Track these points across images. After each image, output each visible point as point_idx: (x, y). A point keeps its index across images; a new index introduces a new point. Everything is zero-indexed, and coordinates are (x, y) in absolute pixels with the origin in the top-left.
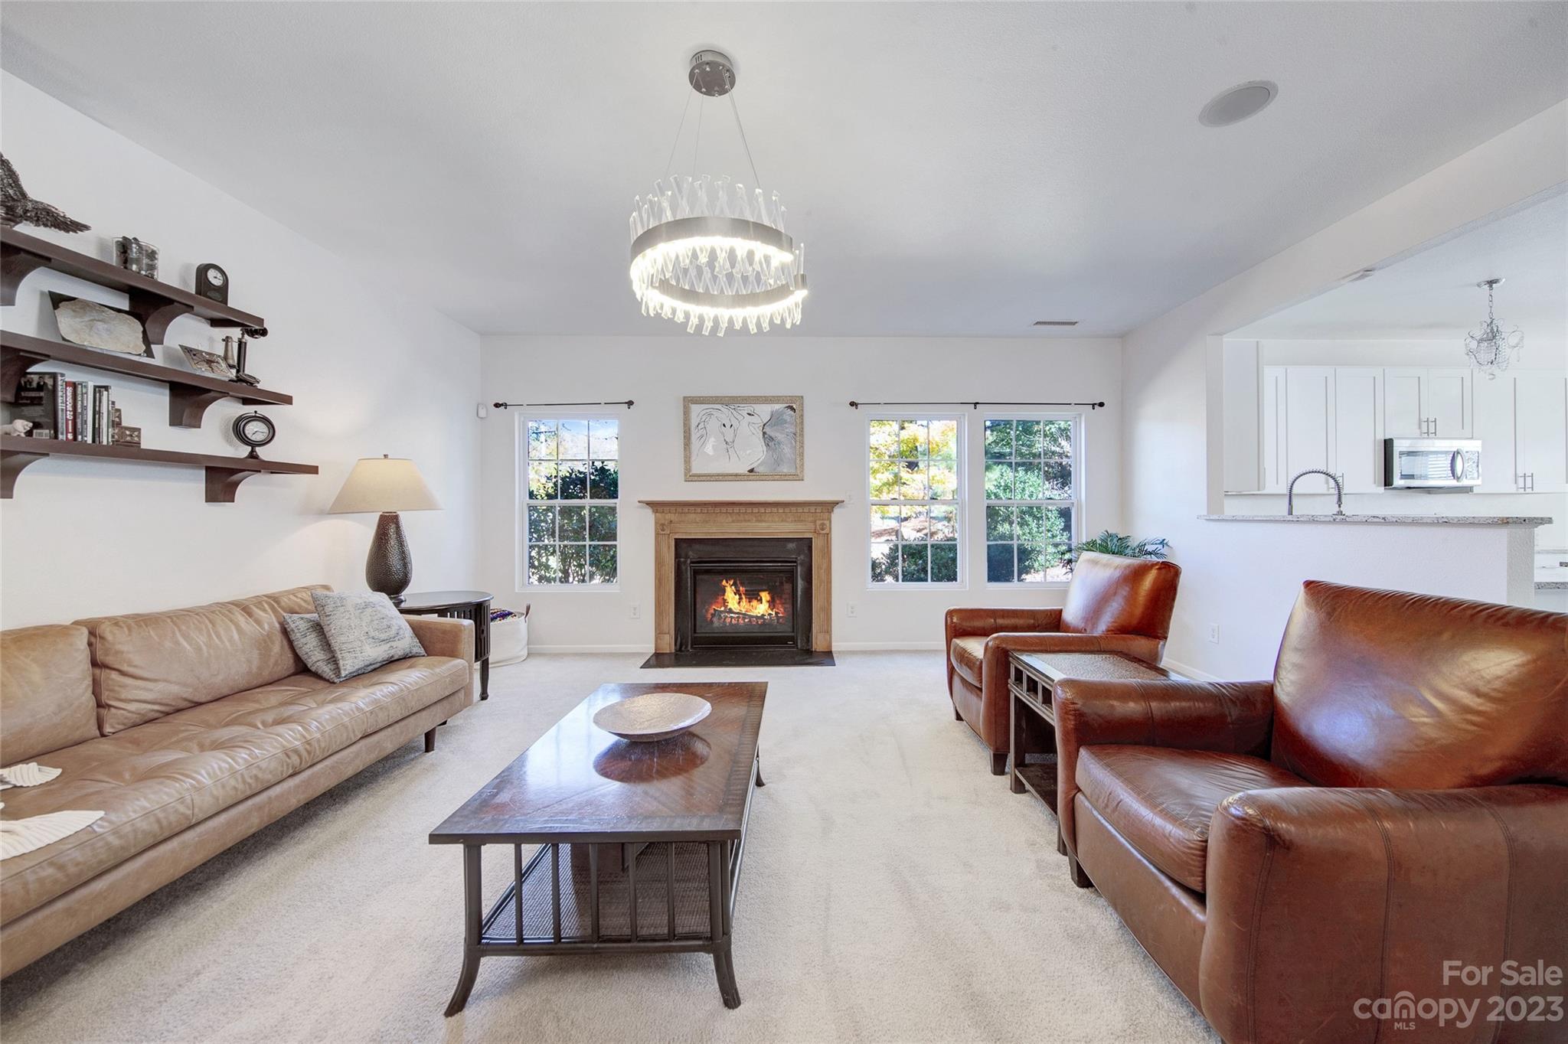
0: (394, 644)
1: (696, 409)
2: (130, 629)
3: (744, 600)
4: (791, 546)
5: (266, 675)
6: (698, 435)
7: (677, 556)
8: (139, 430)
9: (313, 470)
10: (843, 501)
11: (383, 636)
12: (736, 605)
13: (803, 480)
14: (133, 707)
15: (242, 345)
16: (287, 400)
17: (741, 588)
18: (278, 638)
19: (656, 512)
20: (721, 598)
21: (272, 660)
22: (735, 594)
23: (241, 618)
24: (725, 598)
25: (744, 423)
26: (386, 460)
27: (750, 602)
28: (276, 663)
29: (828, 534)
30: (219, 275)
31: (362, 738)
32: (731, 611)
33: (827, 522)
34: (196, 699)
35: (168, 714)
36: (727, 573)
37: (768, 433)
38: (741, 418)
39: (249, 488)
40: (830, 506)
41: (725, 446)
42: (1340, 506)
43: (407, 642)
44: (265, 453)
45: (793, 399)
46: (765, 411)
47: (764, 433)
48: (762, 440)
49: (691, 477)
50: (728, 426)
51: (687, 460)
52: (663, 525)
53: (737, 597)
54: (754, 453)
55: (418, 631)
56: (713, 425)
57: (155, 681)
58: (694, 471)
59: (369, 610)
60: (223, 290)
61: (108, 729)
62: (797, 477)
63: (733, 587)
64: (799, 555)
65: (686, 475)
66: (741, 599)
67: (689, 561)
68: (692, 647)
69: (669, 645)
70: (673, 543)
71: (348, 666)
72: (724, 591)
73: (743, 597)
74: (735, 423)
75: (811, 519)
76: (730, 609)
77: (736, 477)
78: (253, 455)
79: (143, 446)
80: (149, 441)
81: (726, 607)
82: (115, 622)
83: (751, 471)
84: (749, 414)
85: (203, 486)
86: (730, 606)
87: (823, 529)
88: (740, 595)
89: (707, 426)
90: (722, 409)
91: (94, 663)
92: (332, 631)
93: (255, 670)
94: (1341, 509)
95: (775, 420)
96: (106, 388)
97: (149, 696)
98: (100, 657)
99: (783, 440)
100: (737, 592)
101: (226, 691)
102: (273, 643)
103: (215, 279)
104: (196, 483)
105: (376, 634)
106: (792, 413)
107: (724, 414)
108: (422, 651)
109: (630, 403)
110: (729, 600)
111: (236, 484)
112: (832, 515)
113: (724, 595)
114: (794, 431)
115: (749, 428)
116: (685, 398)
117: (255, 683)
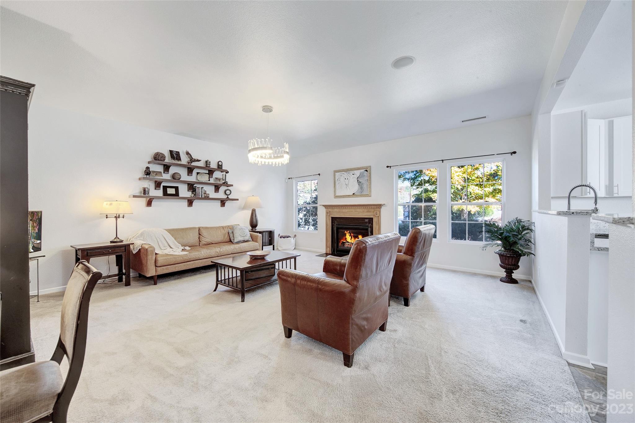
0: (245, 238)
1: (337, 174)
2: (204, 229)
3: (353, 238)
4: (367, 220)
5: (224, 241)
6: (338, 183)
7: (332, 222)
8: (209, 194)
9: (238, 200)
10: (385, 204)
11: (243, 235)
12: (350, 240)
13: (370, 197)
14: (203, 242)
15: (225, 175)
16: (232, 185)
17: (352, 234)
18: (227, 234)
19: (326, 208)
20: (344, 237)
21: (225, 238)
22: (350, 236)
23: (222, 229)
24: (346, 237)
25: (352, 177)
26: (253, 197)
27: (355, 239)
28: (226, 239)
29: (379, 216)
30: (221, 163)
31: (231, 254)
32: (348, 242)
33: (378, 212)
34: (212, 243)
35: (208, 244)
36: (347, 229)
37: (359, 180)
38: (350, 176)
39: (227, 204)
40: (379, 206)
41: (346, 186)
42: (596, 205)
43: (248, 237)
44: (230, 197)
45: (367, 167)
46: (358, 173)
47: (358, 181)
48: (357, 183)
49: (336, 197)
50: (347, 179)
51: (335, 191)
52: (327, 212)
53: (350, 237)
54: (354, 188)
55: (251, 236)
56: (342, 179)
57: (206, 238)
58: (337, 195)
59: (242, 230)
60: (222, 165)
61: (200, 245)
62: (368, 195)
63: (349, 234)
64: (369, 224)
65: (334, 196)
66: (351, 238)
67: (335, 224)
68: (336, 253)
69: (329, 251)
70: (330, 218)
71: (236, 241)
72: (345, 235)
73: (353, 237)
74: (349, 178)
75: (373, 211)
76: (348, 241)
77: (349, 196)
78: (228, 198)
79: (210, 197)
80: (211, 196)
81: (346, 241)
82: (202, 228)
83: (354, 194)
84: (353, 174)
85: (220, 204)
86: (348, 240)
87: (377, 215)
88: (351, 236)
89: (341, 180)
90: (345, 174)
91: (199, 234)
92: (234, 233)
93: (222, 239)
94: (597, 206)
95: (361, 175)
96: (203, 187)
97: (205, 241)
98: (200, 233)
99: (364, 182)
100: (350, 235)
101: (217, 242)
102: (226, 234)
103: (220, 163)
104: (219, 203)
105: (241, 235)
106: (367, 172)
107: (345, 175)
108: (251, 240)
109: (319, 174)
110: (347, 238)
111: (225, 203)
112: (381, 209)
113: (346, 236)
114: (367, 179)
115: (352, 179)
116: (334, 171)
117: (222, 242)
